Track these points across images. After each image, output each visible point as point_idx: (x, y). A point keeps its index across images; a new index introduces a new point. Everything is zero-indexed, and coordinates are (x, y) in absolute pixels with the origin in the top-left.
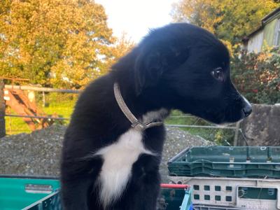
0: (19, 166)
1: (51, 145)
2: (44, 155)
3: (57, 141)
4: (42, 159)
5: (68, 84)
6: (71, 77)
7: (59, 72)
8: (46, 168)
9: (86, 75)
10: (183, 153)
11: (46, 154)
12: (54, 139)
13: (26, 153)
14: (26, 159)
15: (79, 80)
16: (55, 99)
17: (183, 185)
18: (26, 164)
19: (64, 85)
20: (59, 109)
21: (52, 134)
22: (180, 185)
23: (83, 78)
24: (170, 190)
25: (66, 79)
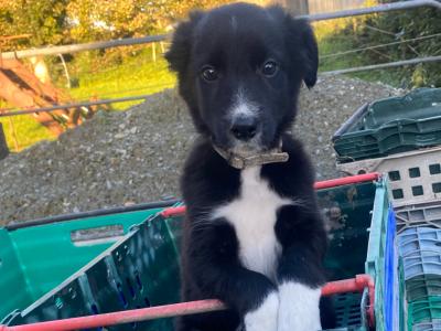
0: (49, 206)
1: (102, 153)
2: (93, 175)
3: (110, 144)
4: (89, 185)
5: (108, 33)
6: (110, 20)
7: (84, 13)
8: (102, 200)
9: (137, 9)
10: (358, 116)
11: (94, 172)
12: (104, 142)
13: (57, 178)
14: (60, 190)
15: (127, 21)
16: (88, 68)
17: (368, 175)
18: (62, 200)
19: (99, 36)
20: (101, 85)
21: (98, 133)
22: (363, 176)
23: (134, 15)
24: (346, 189)
25: (100, 25)
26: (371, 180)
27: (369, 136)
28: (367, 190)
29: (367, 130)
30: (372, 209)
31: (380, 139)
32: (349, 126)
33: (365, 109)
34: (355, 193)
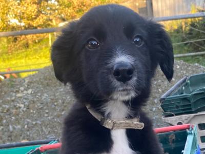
1: (7, 107)
3: (13, 101)
5: (20, 27)
6: (21, 18)
7: (3, 13)
9: (40, 12)
12: (9, 99)
15: (32, 19)
16: (6, 50)
19: (13, 28)
20: (14, 62)
21: (5, 93)
22: (180, 126)
23: (37, 16)
24: (168, 135)
25: (14, 22)
26: (185, 129)
27: (185, 99)
28: (182, 136)
29: (185, 94)
30: (183, 149)
31: (192, 101)
32: (172, 92)
33: (184, 81)
34: (174, 138)
